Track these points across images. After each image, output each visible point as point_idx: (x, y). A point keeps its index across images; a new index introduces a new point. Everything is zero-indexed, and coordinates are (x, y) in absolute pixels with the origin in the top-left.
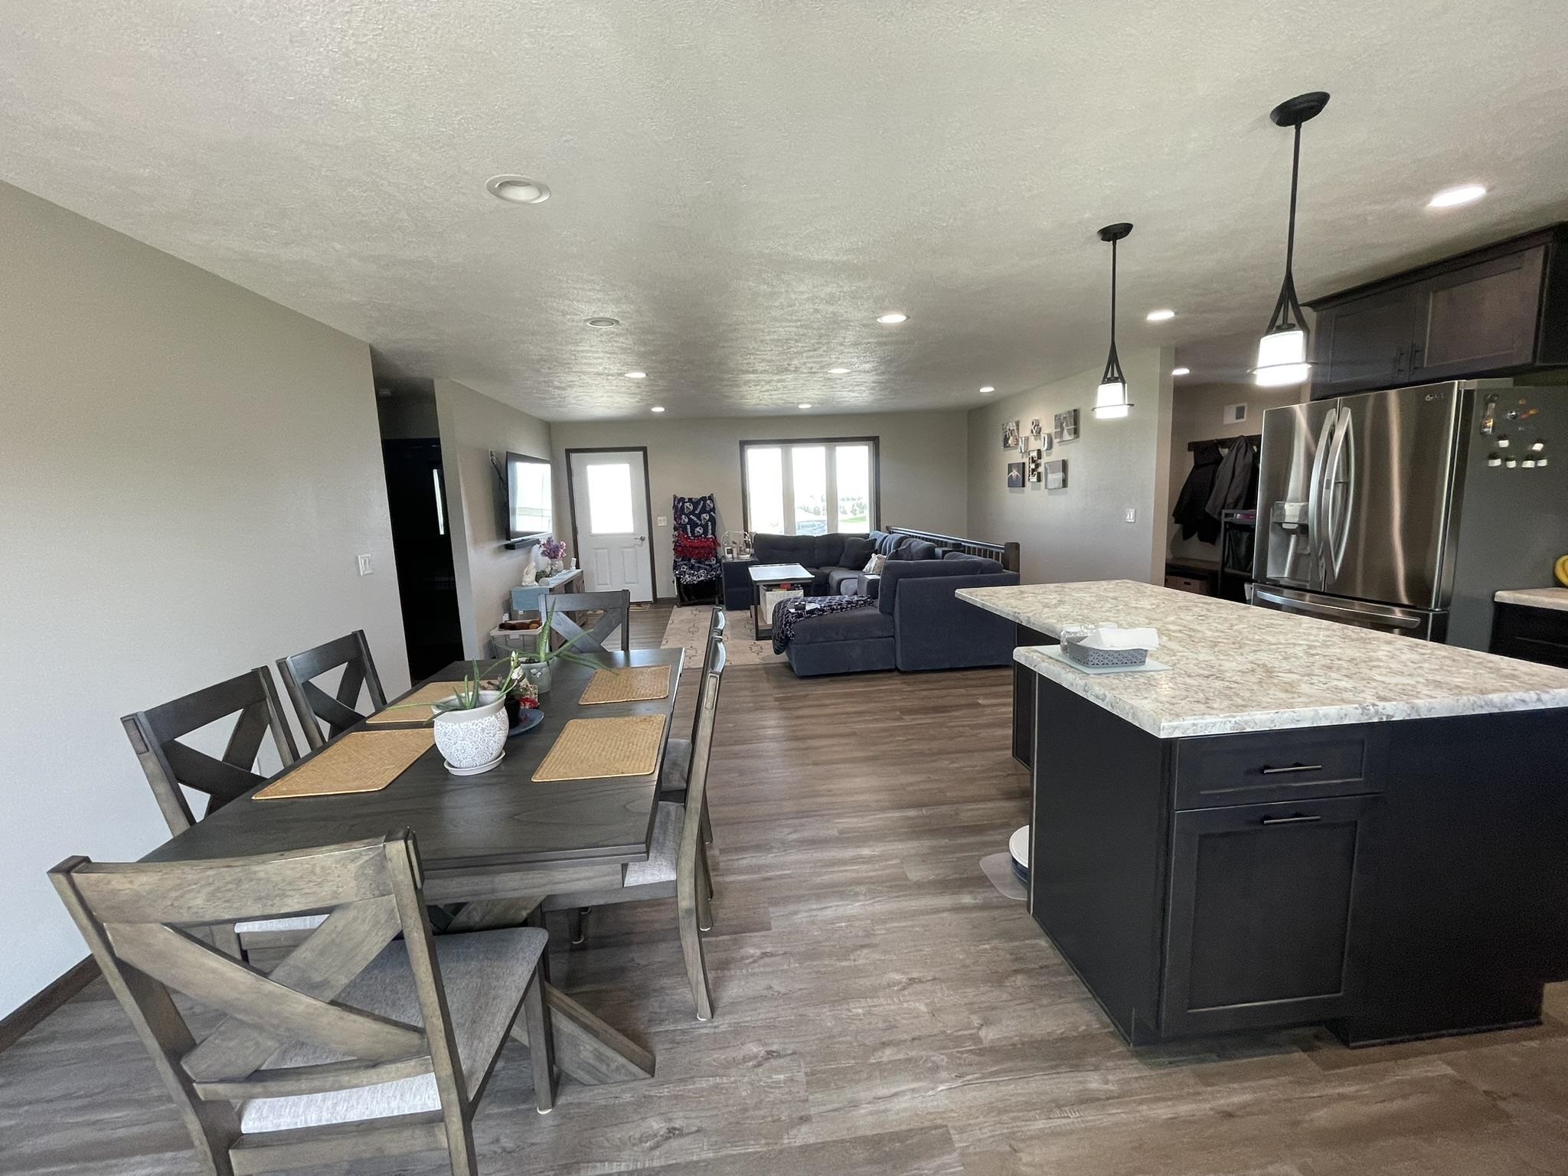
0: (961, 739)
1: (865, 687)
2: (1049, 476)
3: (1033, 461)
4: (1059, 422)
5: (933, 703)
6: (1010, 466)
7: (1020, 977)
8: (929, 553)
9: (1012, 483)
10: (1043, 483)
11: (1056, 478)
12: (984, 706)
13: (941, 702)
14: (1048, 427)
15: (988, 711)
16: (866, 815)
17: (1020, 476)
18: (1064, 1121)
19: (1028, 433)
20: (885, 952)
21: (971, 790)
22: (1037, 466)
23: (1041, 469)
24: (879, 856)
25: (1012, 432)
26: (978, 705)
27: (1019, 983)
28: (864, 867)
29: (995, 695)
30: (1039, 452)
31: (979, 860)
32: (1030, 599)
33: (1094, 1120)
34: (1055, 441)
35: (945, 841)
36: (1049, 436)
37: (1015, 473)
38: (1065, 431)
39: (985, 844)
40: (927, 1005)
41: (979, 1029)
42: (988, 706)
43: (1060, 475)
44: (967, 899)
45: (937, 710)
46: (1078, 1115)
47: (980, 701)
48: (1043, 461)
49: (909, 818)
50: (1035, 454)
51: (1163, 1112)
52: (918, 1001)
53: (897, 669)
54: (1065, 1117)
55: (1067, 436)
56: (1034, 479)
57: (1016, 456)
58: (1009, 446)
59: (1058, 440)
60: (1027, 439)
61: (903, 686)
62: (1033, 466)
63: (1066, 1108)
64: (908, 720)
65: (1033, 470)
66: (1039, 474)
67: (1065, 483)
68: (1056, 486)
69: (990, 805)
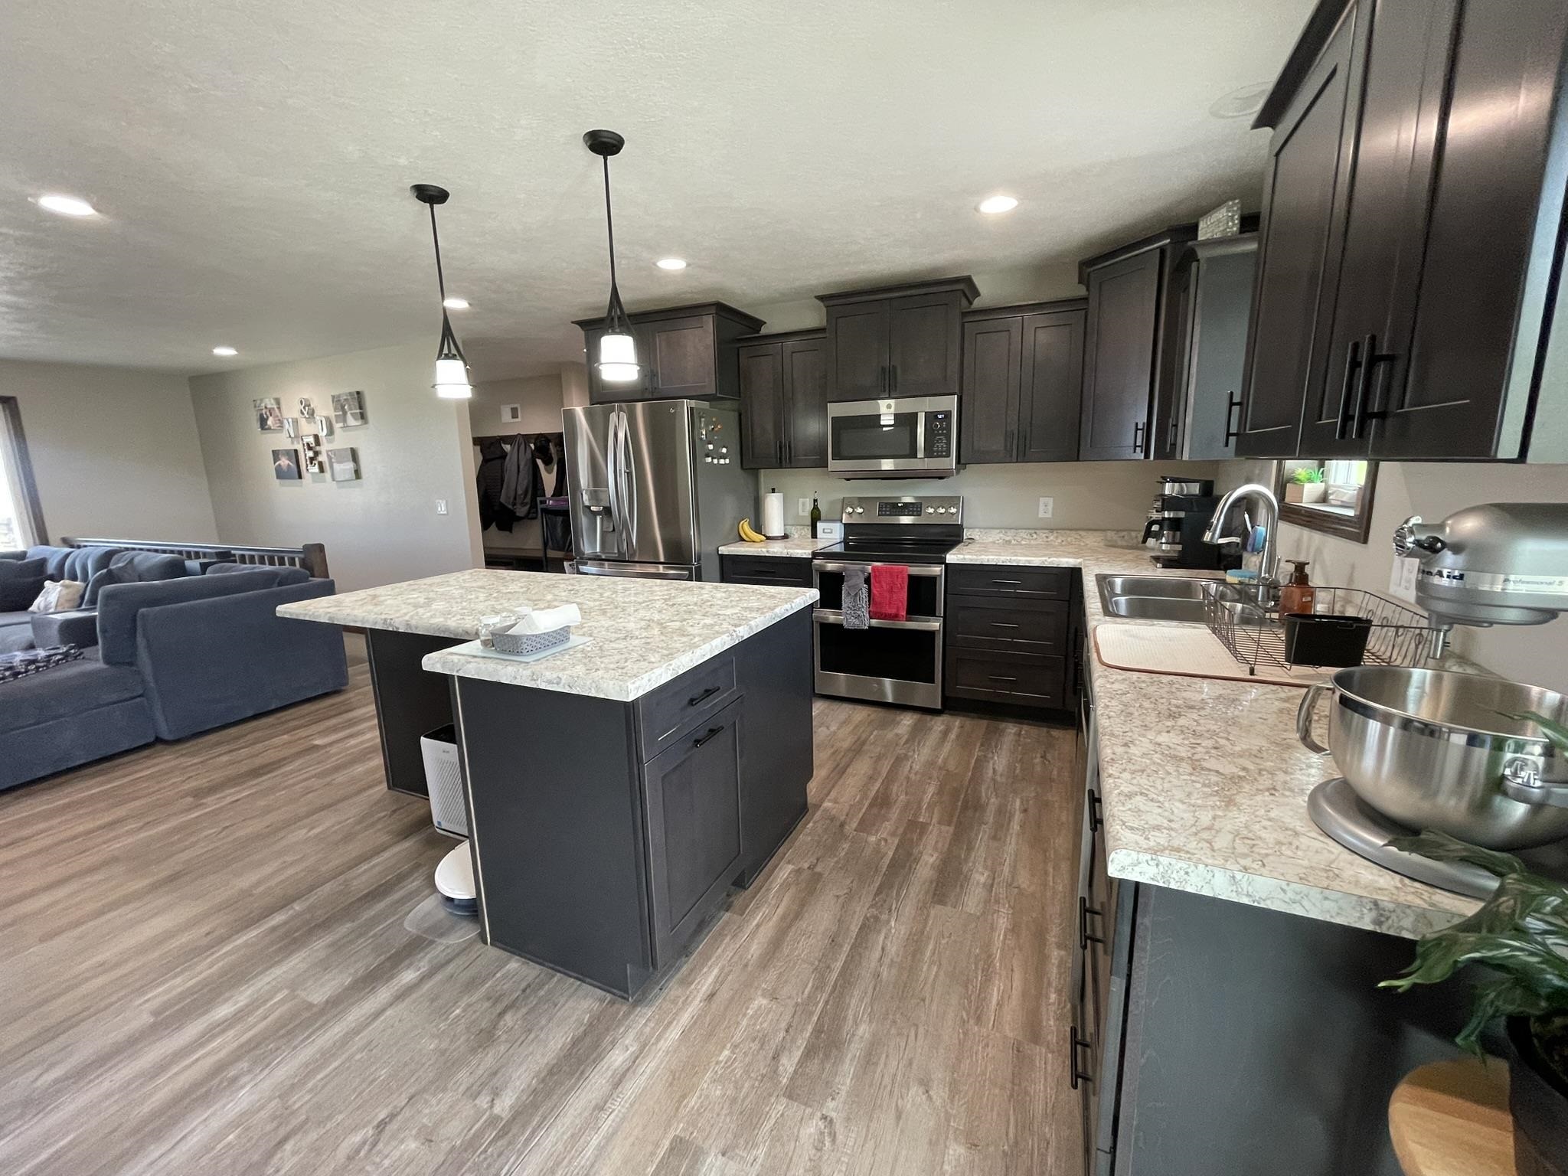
0: (310, 795)
1: (102, 784)
2: (336, 466)
3: (310, 448)
4: (338, 403)
5: (244, 768)
6: (276, 454)
7: (508, 1017)
8: (175, 568)
9: (281, 474)
10: (328, 475)
11: (345, 468)
12: (325, 746)
13: (258, 761)
14: (325, 409)
15: (334, 750)
16: (196, 964)
17: (293, 466)
18: (612, 1117)
19: (296, 415)
20: (320, 1123)
21: (354, 849)
22: (317, 454)
23: (322, 458)
24: (247, 1006)
25: (271, 411)
26: (316, 748)
27: (510, 1024)
28: (231, 1033)
29: (335, 729)
30: (316, 437)
31: (402, 923)
32: (389, 602)
33: (633, 1092)
34: (337, 426)
35: (345, 928)
36: (328, 420)
37: (284, 462)
38: (349, 415)
39: (402, 901)
40: (416, 1137)
41: (492, 1107)
42: (331, 744)
43: (350, 466)
44: (408, 976)
45: (256, 773)
46: (619, 1100)
47: (317, 742)
48: (324, 448)
49: (274, 929)
50: (311, 440)
51: (674, 1034)
52: (402, 1141)
53: (159, 740)
54: (611, 1113)
55: (351, 421)
56: (316, 469)
57: (282, 441)
58: (270, 429)
59: (341, 425)
60: (295, 422)
61: (182, 759)
62: (310, 454)
63: (608, 1105)
64: (212, 803)
65: (312, 459)
66: (321, 464)
67: (358, 474)
68: (347, 477)
69: (386, 855)
